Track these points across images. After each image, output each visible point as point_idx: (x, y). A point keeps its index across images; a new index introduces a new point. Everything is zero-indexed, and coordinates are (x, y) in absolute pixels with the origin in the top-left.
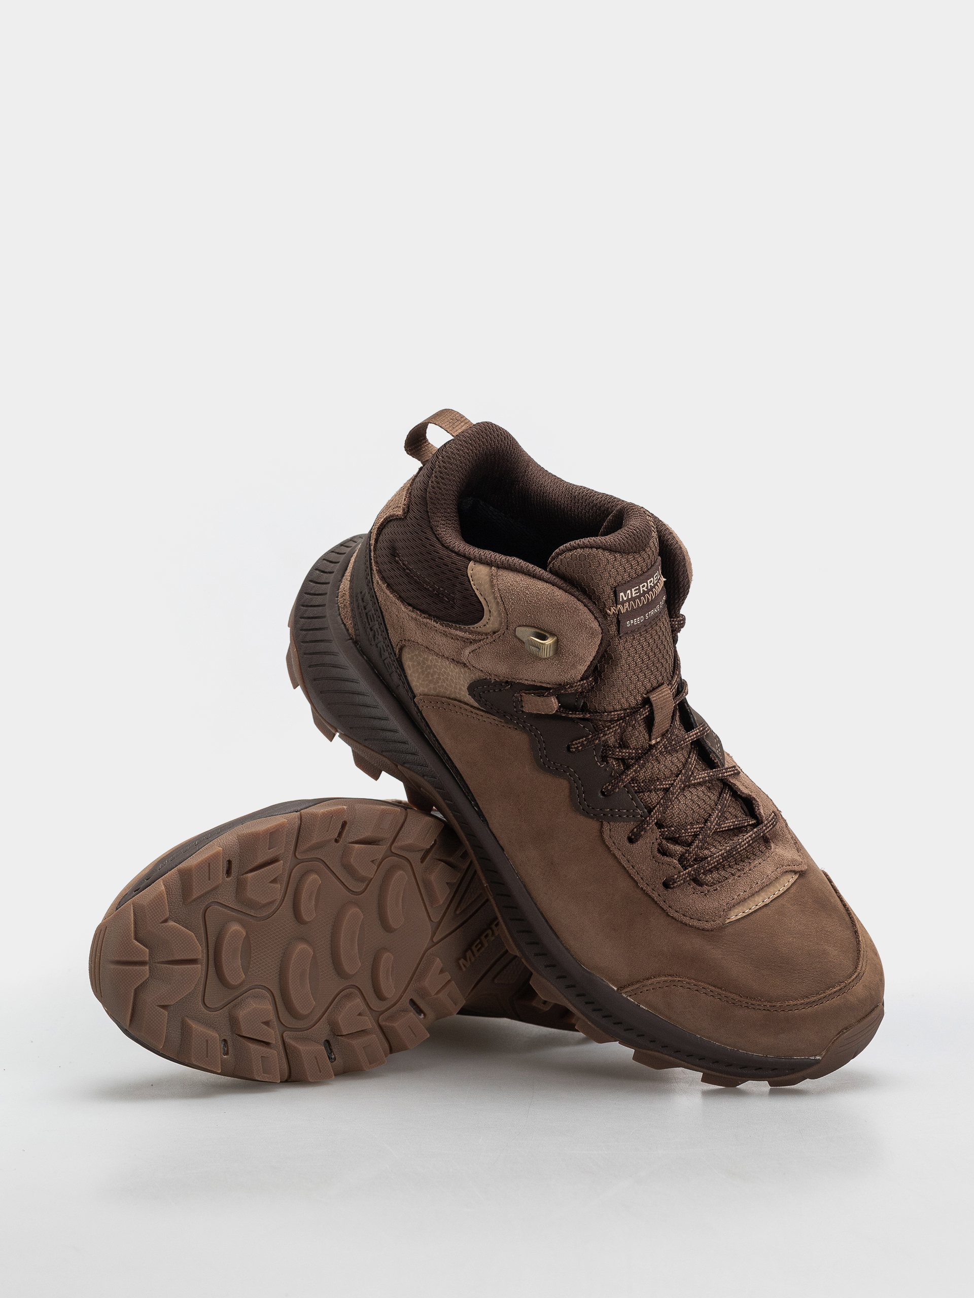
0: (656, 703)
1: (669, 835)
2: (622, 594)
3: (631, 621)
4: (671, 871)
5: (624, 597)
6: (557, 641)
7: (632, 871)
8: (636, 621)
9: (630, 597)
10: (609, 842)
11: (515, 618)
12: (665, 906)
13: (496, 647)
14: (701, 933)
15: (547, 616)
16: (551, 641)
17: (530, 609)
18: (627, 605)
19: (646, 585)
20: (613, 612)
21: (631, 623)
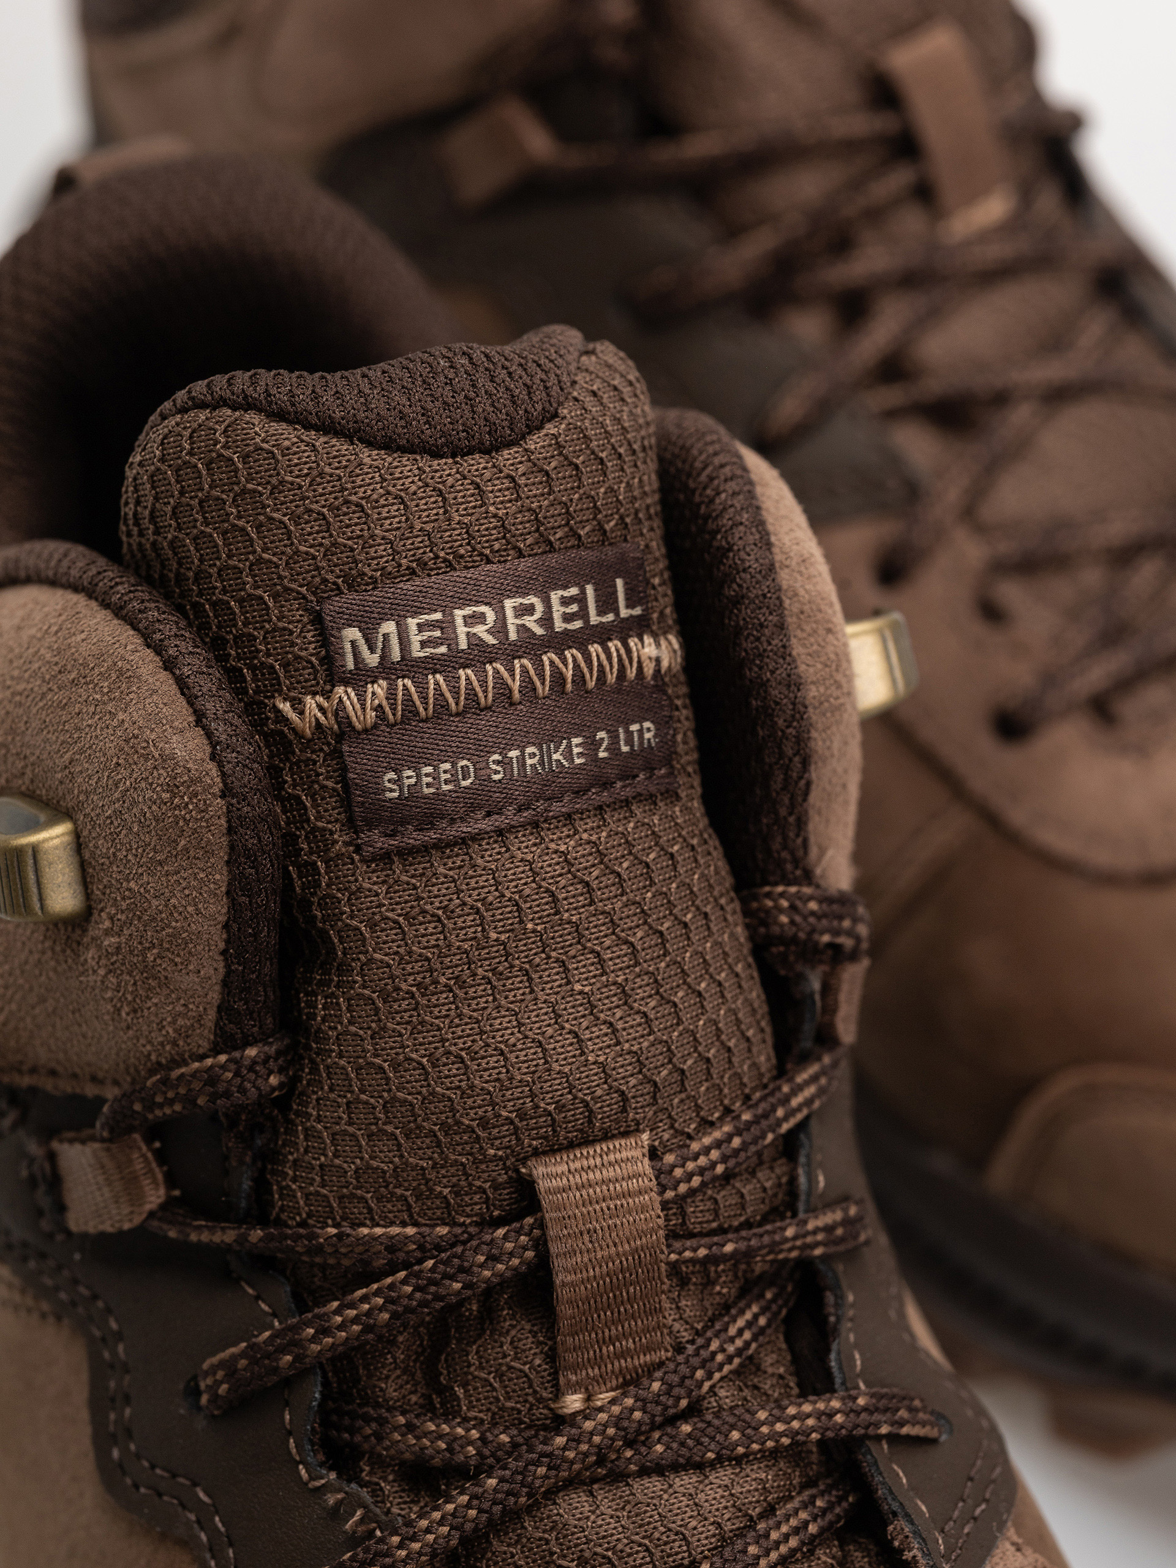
2: (353, 633)
3: (405, 773)
5: (364, 649)
6: (76, 844)
8: (434, 778)
16: (55, 832)
18: (379, 689)
19: (539, 608)
20: (317, 720)
21: (407, 782)
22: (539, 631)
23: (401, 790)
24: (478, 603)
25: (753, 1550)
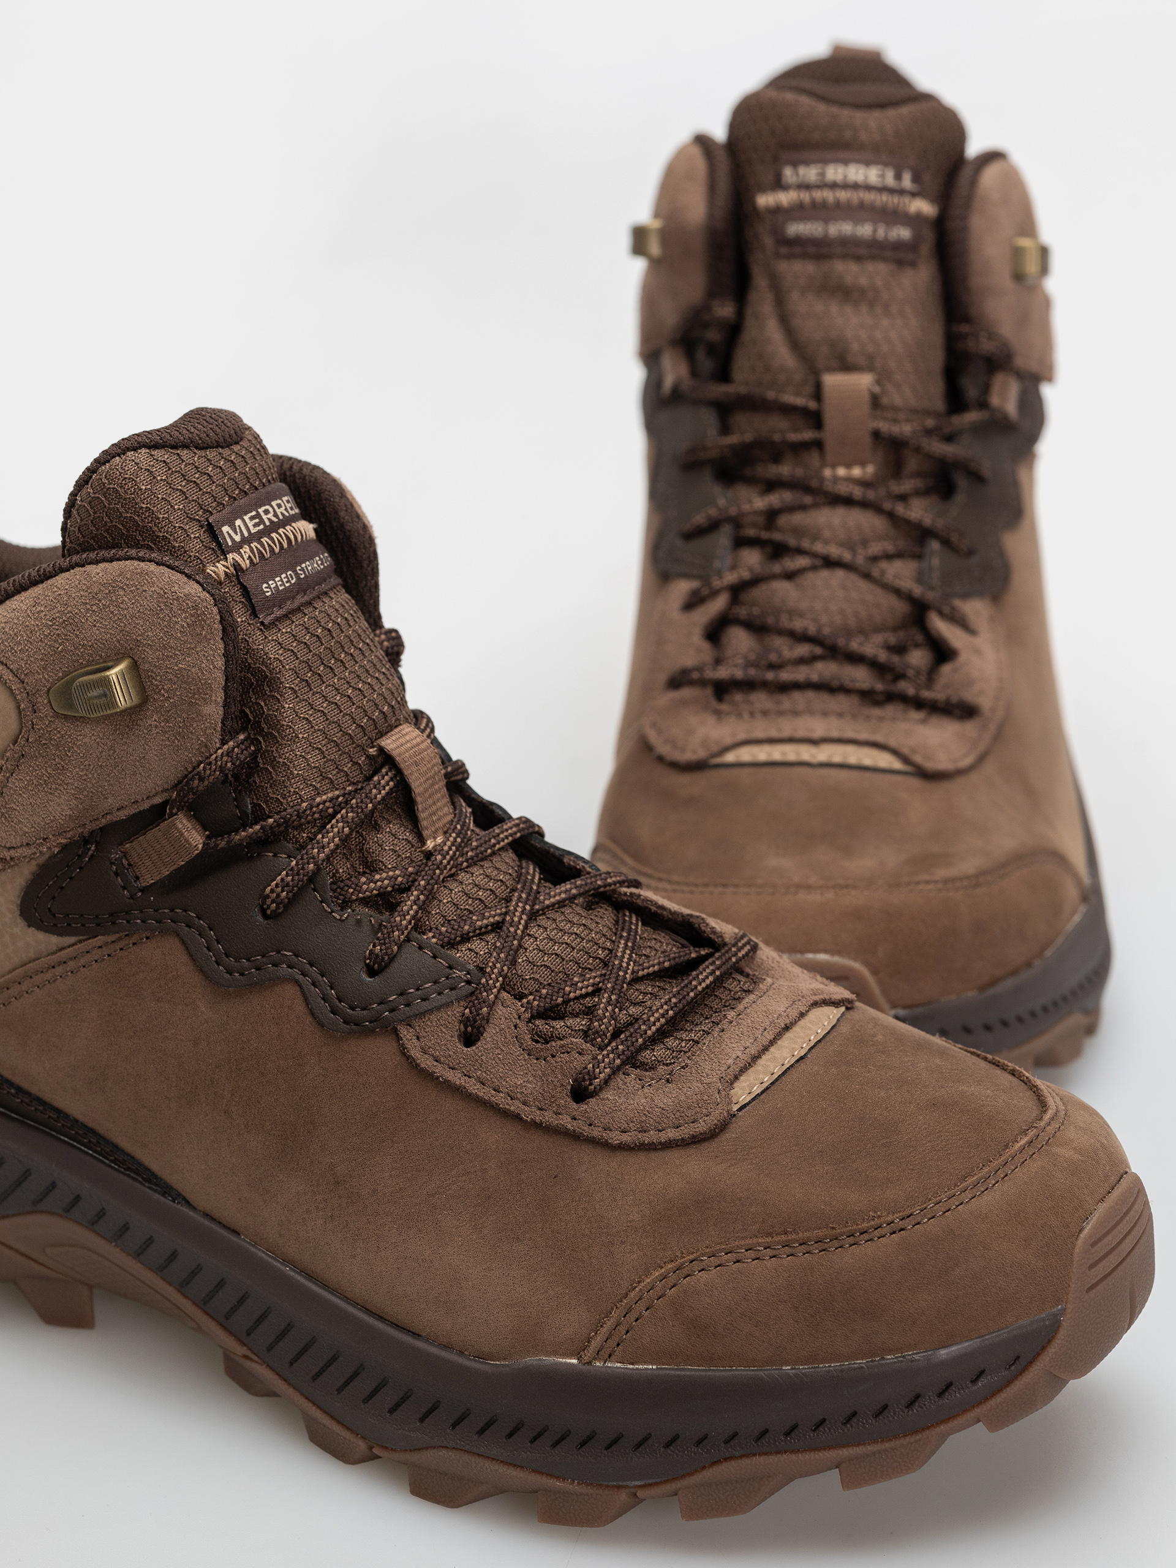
0: (399, 755)
1: (542, 1005)
2: (226, 529)
3: (270, 582)
4: (579, 1062)
5: (233, 534)
6: (135, 667)
7: (500, 1099)
8: (281, 582)
9: (246, 534)
10: (426, 1062)
11: (39, 674)
12: (596, 1133)
13: (30, 766)
14: (692, 1150)
15: (95, 626)
16: (121, 667)
17: (58, 635)
18: (246, 548)
19: (271, 510)
20: (225, 571)
21: (272, 586)
22: (275, 520)
23: (272, 591)
24: (265, 506)
25: (512, 929)
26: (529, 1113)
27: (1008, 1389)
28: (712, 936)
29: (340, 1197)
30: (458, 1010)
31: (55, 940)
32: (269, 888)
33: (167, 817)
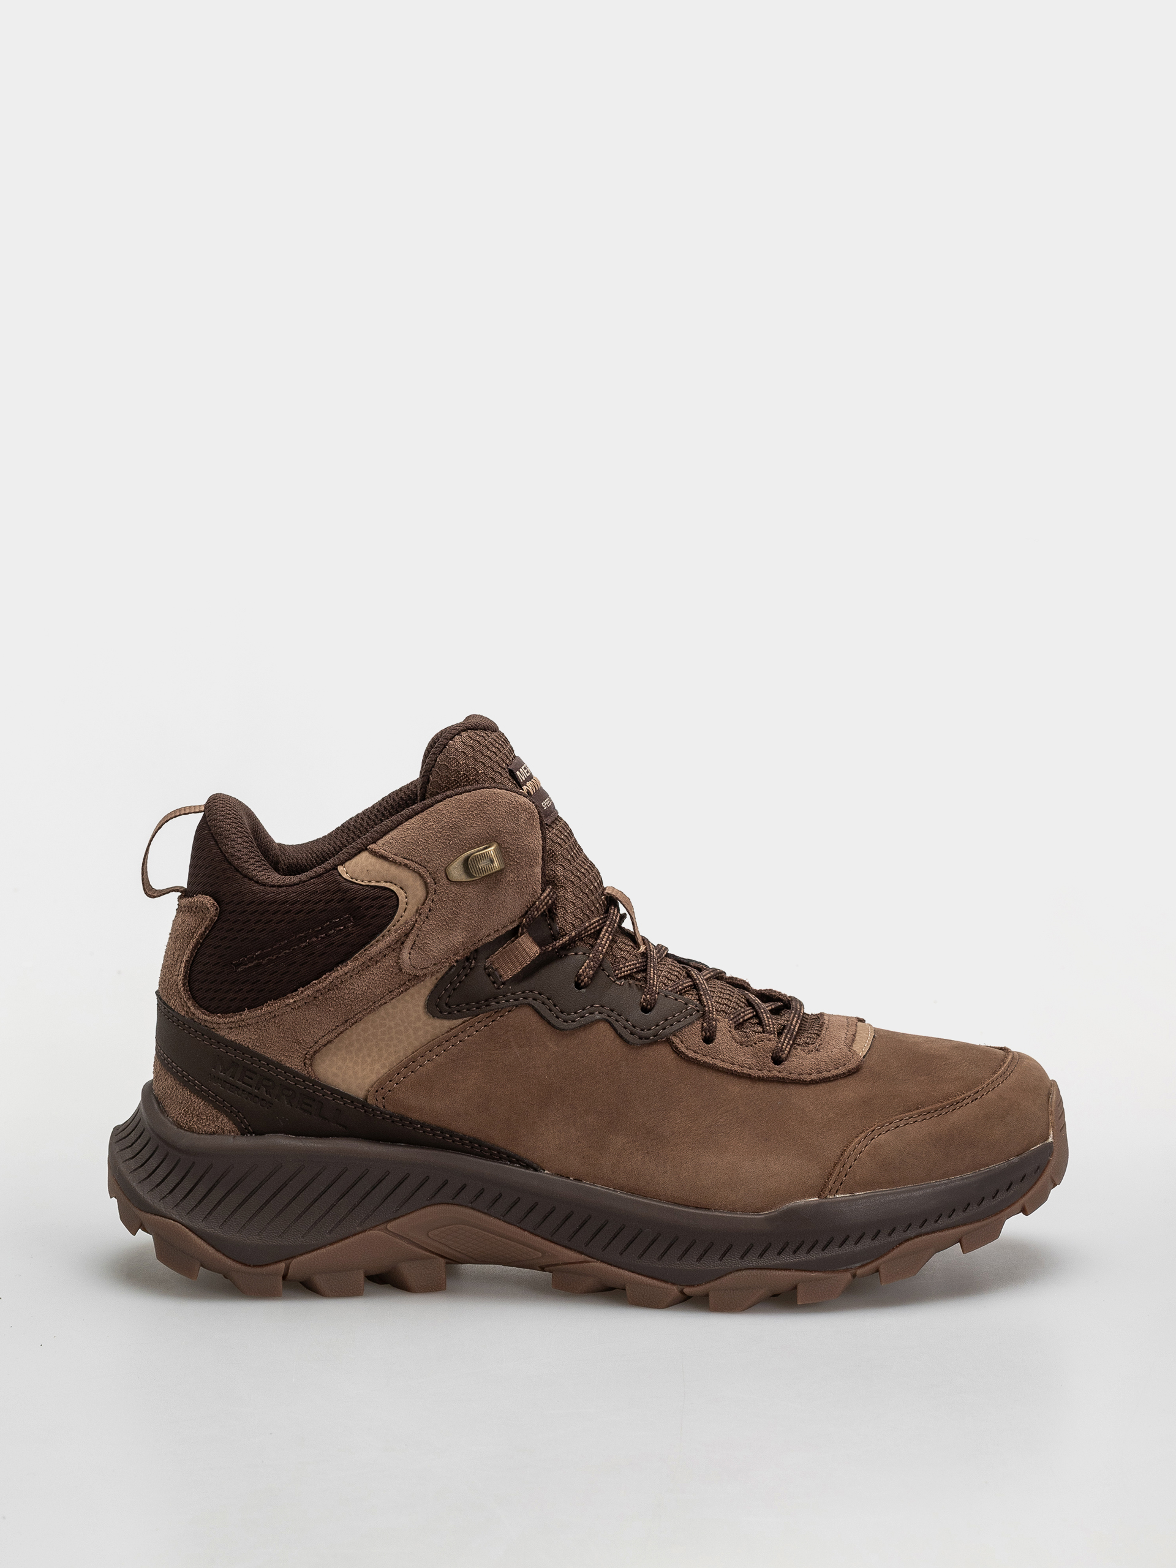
4: (770, 1045)
10: (691, 1054)
11: (437, 860)
12: (794, 1077)
13: (436, 915)
14: (850, 1079)
15: (472, 826)
16: (492, 848)
17: (448, 835)
26: (755, 1073)
27: (1036, 1186)
28: (780, 996)
29: (651, 1140)
30: (697, 1026)
31: (447, 1024)
32: (581, 970)
33: (519, 935)
